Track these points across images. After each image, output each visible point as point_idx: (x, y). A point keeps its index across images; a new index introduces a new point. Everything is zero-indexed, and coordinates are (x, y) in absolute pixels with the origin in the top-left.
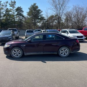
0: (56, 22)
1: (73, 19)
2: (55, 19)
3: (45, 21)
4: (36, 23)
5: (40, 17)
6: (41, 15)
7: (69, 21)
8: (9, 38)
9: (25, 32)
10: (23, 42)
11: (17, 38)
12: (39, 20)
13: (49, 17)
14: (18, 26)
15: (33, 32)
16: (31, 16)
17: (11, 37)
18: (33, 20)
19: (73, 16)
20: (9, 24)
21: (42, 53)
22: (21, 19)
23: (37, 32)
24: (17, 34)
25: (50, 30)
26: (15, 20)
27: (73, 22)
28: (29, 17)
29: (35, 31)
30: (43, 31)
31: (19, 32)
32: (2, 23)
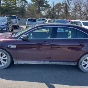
0: (62, 12)
1: (83, 9)
2: (62, 8)
3: (50, 9)
4: (41, 11)
5: (45, 4)
6: (46, 2)
7: (77, 11)
8: (2, 27)
9: (26, 21)
10: (11, 39)
11: (16, 27)
12: (44, 8)
13: (55, 5)
14: (19, 13)
15: (36, 21)
16: (35, 2)
17: (5, 26)
18: (37, 7)
19: (82, 5)
20: (9, 10)
21: (47, 63)
22: (23, 5)
23: (41, 22)
24: (16, 22)
25: (58, 20)
26: (16, 5)
27: (82, 12)
28: (33, 3)
29: (38, 20)
30: (48, 20)
31: (19, 19)
32: (2, 9)
